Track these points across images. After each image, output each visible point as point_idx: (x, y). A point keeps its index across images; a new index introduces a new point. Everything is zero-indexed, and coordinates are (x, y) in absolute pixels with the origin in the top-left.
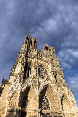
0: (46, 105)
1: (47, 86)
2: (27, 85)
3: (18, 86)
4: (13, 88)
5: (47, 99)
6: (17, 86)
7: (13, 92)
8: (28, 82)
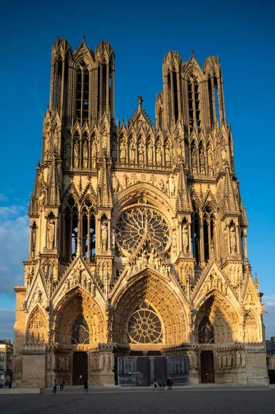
0: (150, 332)
1: (146, 277)
2: (67, 287)
3: (41, 294)
4: (26, 302)
5: (152, 315)
6: (37, 295)
7: (30, 311)
8: (70, 277)
